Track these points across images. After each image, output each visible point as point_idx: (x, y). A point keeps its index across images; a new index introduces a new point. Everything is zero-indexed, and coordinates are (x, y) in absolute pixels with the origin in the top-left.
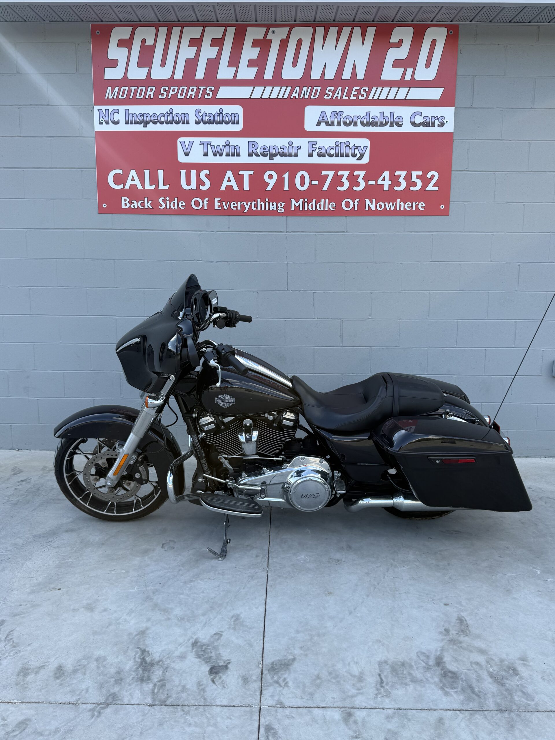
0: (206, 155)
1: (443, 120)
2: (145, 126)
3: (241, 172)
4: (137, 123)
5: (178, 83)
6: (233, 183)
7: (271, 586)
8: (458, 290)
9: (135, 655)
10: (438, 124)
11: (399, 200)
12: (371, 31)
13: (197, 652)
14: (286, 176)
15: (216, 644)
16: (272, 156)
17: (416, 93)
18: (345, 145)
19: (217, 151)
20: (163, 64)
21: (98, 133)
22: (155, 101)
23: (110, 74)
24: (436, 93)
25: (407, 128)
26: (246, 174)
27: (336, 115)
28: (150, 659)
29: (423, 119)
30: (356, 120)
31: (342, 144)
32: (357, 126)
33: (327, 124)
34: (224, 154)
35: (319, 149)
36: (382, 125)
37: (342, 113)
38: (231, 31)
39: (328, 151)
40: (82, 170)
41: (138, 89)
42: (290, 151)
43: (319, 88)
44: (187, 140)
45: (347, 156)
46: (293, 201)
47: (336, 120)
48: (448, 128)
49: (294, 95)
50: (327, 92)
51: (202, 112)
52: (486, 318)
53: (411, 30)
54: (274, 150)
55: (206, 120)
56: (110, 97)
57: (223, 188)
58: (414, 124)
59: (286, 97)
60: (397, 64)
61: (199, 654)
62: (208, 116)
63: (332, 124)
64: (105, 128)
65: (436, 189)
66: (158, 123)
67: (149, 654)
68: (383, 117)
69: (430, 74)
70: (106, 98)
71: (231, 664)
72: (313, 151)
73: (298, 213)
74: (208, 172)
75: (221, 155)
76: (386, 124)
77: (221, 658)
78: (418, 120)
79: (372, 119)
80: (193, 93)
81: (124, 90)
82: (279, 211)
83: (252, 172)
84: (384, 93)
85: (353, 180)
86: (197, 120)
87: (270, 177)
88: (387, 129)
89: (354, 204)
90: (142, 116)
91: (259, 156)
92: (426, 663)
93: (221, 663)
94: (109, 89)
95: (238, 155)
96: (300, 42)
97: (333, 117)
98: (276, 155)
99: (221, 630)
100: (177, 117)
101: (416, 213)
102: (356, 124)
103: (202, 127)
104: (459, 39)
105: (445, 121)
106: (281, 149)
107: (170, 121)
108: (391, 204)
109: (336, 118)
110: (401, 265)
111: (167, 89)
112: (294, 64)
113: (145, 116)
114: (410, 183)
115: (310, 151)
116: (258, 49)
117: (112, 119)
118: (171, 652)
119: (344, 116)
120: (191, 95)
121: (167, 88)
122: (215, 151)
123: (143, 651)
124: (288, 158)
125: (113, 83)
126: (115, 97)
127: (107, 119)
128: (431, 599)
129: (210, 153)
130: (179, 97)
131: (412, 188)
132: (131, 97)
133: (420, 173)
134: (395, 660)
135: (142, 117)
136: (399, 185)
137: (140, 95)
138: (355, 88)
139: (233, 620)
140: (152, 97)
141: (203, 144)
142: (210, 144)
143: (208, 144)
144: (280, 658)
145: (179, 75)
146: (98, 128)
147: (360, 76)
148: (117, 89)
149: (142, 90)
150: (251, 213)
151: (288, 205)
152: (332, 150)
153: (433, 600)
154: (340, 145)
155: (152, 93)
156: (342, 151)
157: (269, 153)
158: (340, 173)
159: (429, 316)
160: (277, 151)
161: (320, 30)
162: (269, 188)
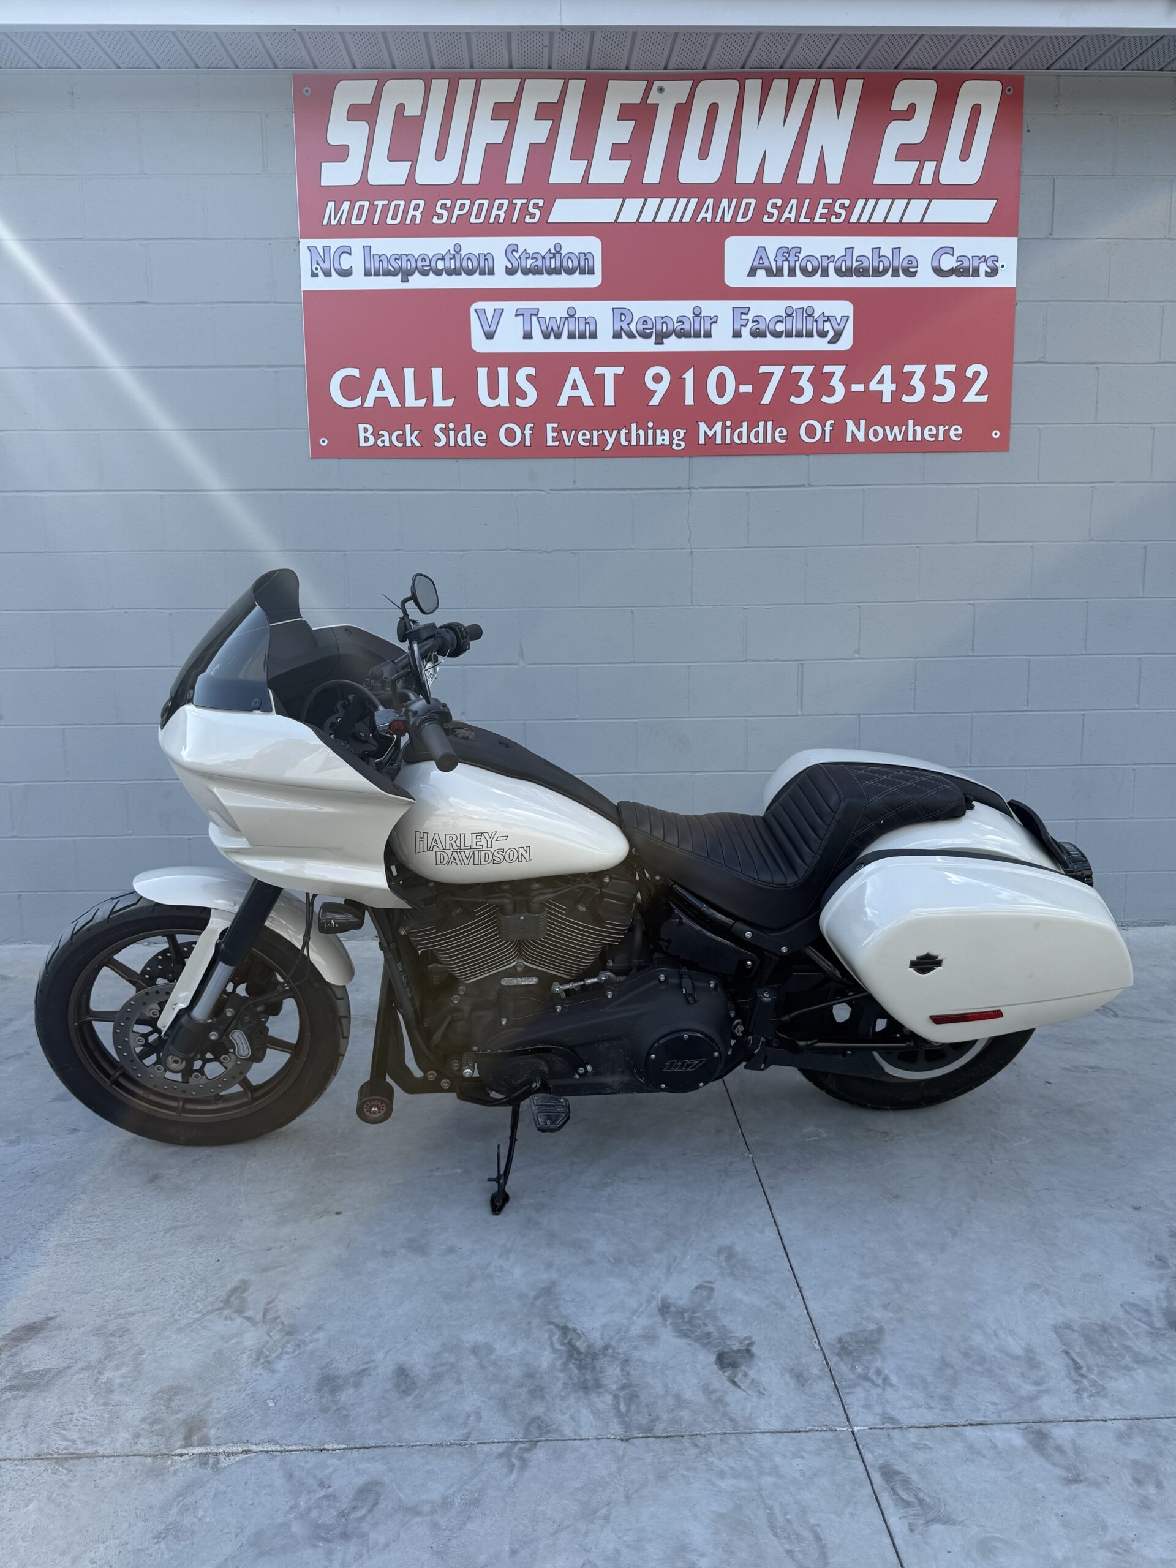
0: (528, 336)
1: (995, 262)
2: (405, 280)
3: (599, 371)
4: (388, 273)
5: (472, 193)
6: (583, 393)
7: (772, 1188)
8: (1029, 597)
9: (550, 1338)
10: (986, 272)
11: (911, 422)
12: (854, 87)
13: (675, 1326)
14: (689, 376)
15: (708, 1308)
16: (661, 337)
17: (944, 211)
18: (805, 315)
19: (550, 328)
20: (440, 154)
21: (307, 293)
22: (425, 229)
23: (332, 175)
24: (981, 210)
25: (925, 279)
26: (609, 373)
27: (787, 255)
28: (585, 1345)
29: (957, 261)
30: (825, 264)
31: (800, 312)
32: (828, 276)
33: (769, 272)
34: (565, 334)
35: (753, 322)
36: (877, 273)
37: (798, 250)
38: (577, 87)
39: (771, 327)
40: (277, 369)
41: (389, 205)
42: (697, 327)
43: (753, 201)
44: (489, 307)
45: (810, 335)
46: (703, 427)
47: (786, 263)
48: (1006, 279)
49: (703, 214)
50: (769, 209)
51: (521, 251)
52: (1084, 652)
53: (932, 85)
54: (665, 325)
55: (528, 267)
56: (334, 222)
57: (563, 402)
58: (938, 271)
59: (687, 219)
60: (905, 153)
61: (682, 1330)
62: (532, 258)
63: (779, 273)
64: (322, 284)
65: (984, 398)
66: (431, 273)
67: (578, 1334)
68: (879, 258)
69: (969, 172)
70: (325, 223)
71: (755, 1346)
72: (741, 325)
73: (712, 449)
74: (532, 371)
75: (558, 336)
76: (885, 271)
77: (730, 1335)
78: (948, 263)
79: (857, 261)
80: (502, 213)
81: (362, 207)
82: (674, 447)
83: (620, 370)
84: (880, 211)
85: (821, 383)
86: (510, 266)
87: (658, 378)
88: (887, 282)
89: (824, 431)
90: (399, 260)
91: (635, 337)
92: (1150, 1324)
93: (734, 1345)
94: (331, 205)
95: (593, 336)
96: (713, 110)
97: (780, 259)
98: (667, 335)
99: (708, 1278)
100: (469, 261)
101: (947, 446)
102: (825, 273)
103: (520, 281)
104: (1025, 104)
105: (999, 265)
106: (678, 322)
107: (455, 269)
108: (896, 429)
109: (787, 260)
110: (918, 550)
111: (448, 205)
112: (703, 154)
113: (404, 258)
114: (934, 389)
115: (737, 327)
116: (631, 124)
117: (337, 266)
118: (624, 1328)
119: (801, 256)
120: (498, 216)
121: (448, 203)
122: (547, 328)
123: (565, 1330)
124: (692, 340)
125: (339, 193)
126: (343, 222)
127: (326, 266)
128: (1103, 1200)
129: (537, 333)
130: (473, 220)
131: (936, 398)
132: (376, 222)
133: (952, 368)
134: (1085, 1321)
135: (399, 262)
136: (912, 391)
137: (394, 218)
138: (822, 202)
139: (722, 1258)
140: (418, 221)
141: (523, 315)
142: (536, 315)
143: (532, 315)
144: (851, 1330)
145: (472, 176)
146: (309, 284)
147: (834, 176)
148: (346, 205)
149: (397, 206)
150: (619, 451)
151: (692, 436)
152: (779, 324)
153: (1106, 1200)
154: (794, 315)
155: (418, 214)
156: (799, 327)
157: (654, 330)
158: (796, 369)
159: (973, 650)
160: (671, 327)
161: (754, 86)
162: (655, 401)
